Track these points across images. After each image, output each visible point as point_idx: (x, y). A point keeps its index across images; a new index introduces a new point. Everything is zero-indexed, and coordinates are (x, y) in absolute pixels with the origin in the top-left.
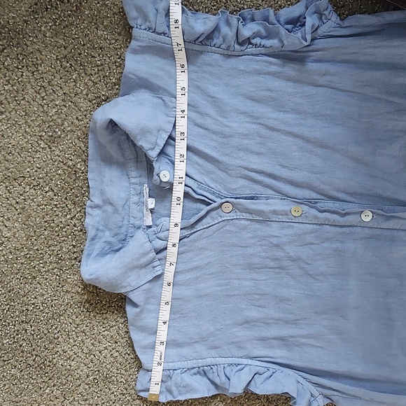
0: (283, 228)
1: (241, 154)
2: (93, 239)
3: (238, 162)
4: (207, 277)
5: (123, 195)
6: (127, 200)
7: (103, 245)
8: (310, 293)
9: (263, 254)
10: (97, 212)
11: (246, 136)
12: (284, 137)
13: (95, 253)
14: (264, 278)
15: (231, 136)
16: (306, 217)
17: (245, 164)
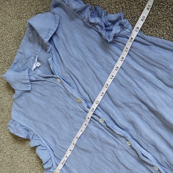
0: (73, 103)
1: (72, 65)
2: (15, 64)
3: (69, 67)
4: (44, 100)
5: (30, 54)
6: (30, 57)
7: (17, 68)
8: (71, 133)
9: (63, 107)
10: (20, 55)
11: (77, 60)
12: (90, 70)
13: (14, 69)
14: (60, 115)
15: (72, 56)
16: (82, 105)
17: (71, 70)
